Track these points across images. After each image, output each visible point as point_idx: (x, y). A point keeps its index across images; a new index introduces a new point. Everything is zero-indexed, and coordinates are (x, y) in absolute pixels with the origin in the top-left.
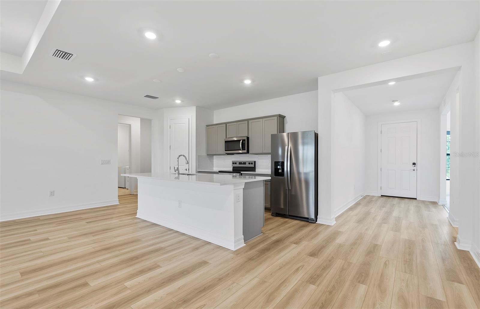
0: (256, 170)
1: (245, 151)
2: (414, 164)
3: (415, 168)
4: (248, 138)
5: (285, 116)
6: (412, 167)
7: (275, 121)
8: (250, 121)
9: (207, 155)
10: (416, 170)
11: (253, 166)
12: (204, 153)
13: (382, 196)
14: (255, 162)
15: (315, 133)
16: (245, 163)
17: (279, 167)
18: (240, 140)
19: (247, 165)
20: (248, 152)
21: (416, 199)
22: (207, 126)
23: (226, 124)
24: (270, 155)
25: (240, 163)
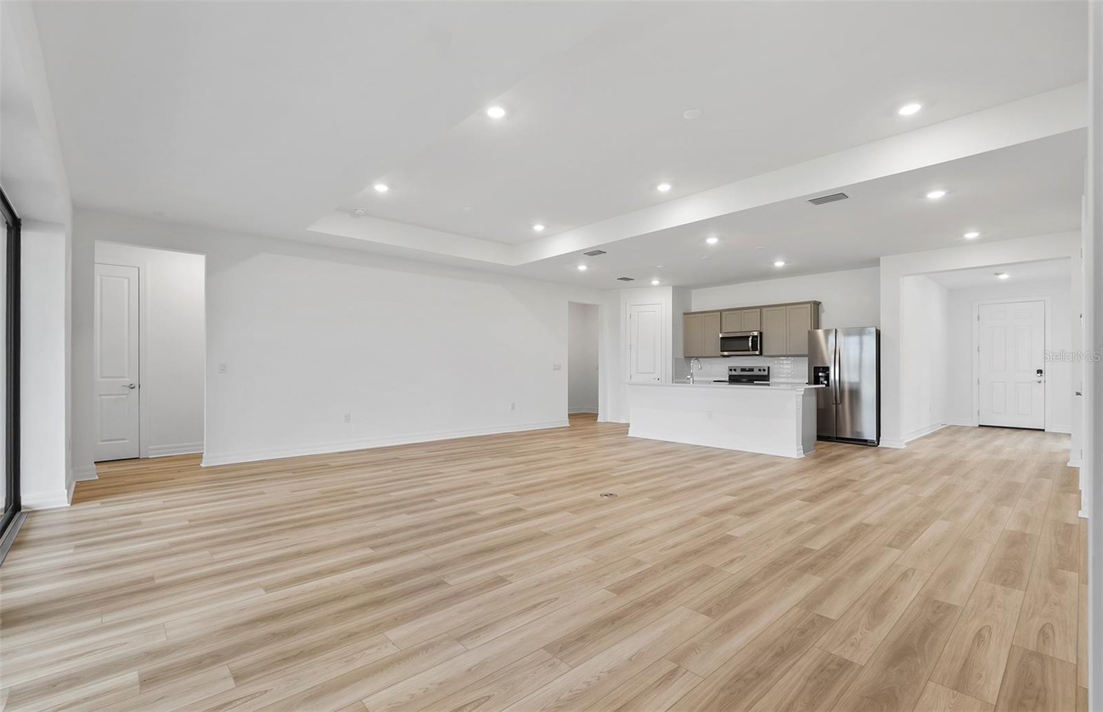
0: (771, 380)
1: (757, 353)
2: (1040, 372)
3: (1042, 379)
4: (761, 334)
5: (820, 301)
6: (1037, 377)
7: (807, 311)
8: (765, 309)
9: (685, 357)
10: (1043, 382)
11: (766, 373)
12: (681, 355)
13: (980, 426)
14: (769, 368)
15: (877, 330)
16: (751, 370)
17: (820, 374)
18: (749, 337)
19: (756, 372)
20: (761, 354)
21: (1044, 430)
22: (685, 314)
23: (721, 311)
24: (807, 358)
25: (743, 370)
